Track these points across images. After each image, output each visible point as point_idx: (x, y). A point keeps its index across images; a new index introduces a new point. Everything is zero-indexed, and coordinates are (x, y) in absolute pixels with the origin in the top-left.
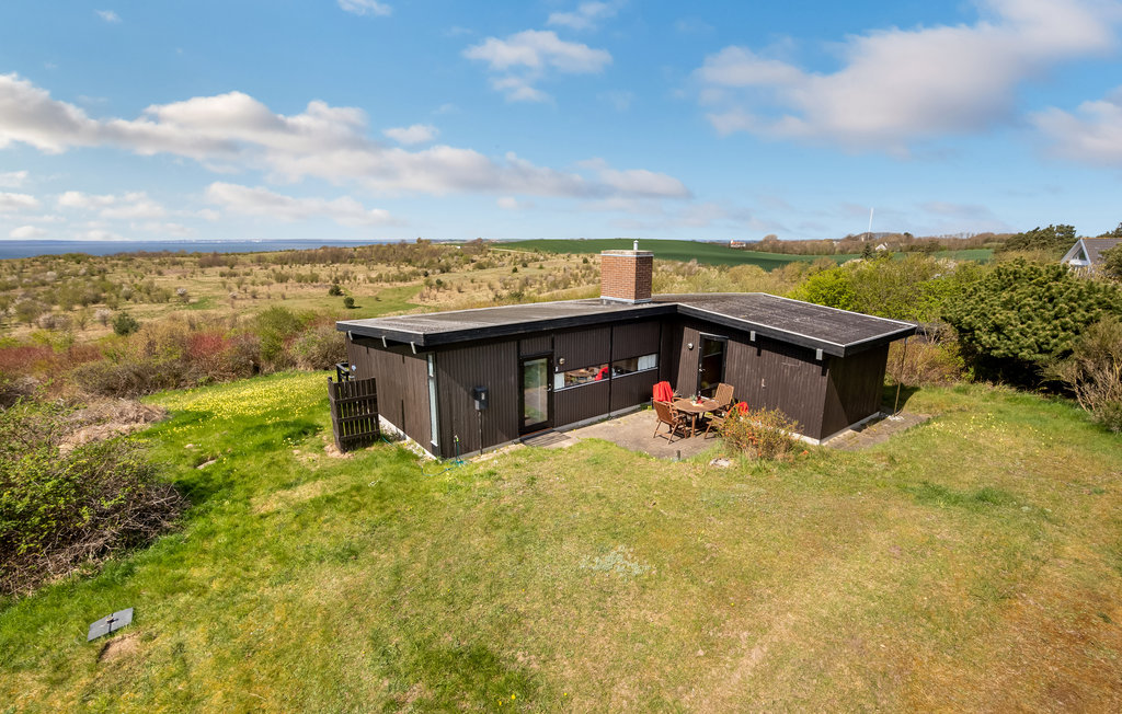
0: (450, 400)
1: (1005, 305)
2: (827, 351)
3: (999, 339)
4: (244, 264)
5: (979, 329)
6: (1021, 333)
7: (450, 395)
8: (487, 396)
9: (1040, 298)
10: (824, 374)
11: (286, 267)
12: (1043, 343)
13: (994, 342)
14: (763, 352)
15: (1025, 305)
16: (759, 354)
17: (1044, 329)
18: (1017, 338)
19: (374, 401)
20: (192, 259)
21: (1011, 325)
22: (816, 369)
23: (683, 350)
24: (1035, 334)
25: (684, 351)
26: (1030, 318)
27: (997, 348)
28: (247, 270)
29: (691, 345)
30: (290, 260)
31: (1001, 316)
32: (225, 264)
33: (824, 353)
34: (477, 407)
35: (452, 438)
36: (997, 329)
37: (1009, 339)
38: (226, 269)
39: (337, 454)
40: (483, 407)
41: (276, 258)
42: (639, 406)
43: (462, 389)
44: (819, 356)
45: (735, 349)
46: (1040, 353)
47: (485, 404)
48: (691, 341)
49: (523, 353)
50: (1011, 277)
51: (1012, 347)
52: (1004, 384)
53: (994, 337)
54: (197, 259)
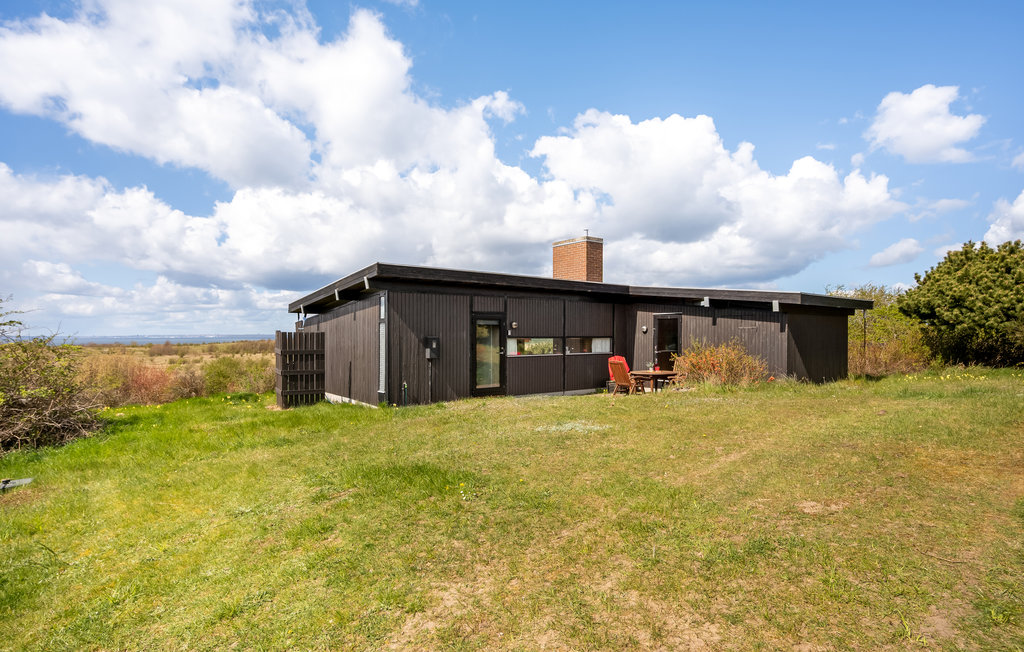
0: (400, 344)
1: (960, 280)
2: (783, 301)
3: (962, 313)
4: (195, 354)
5: (939, 306)
6: (984, 303)
7: (401, 338)
8: (438, 345)
9: (997, 271)
10: (782, 330)
11: (237, 356)
12: (1008, 309)
13: (956, 316)
14: (719, 320)
15: (982, 277)
16: (714, 323)
17: (1006, 296)
18: (980, 308)
19: (321, 377)
20: (143, 349)
21: (971, 296)
22: (774, 326)
23: (637, 335)
24: (999, 302)
25: (639, 336)
26: (990, 288)
27: (962, 322)
28: (198, 358)
29: (645, 328)
30: (242, 350)
31: (959, 289)
32: (176, 353)
33: (780, 304)
34: (428, 356)
35: (401, 385)
36: (957, 302)
37: (972, 310)
38: (176, 357)
39: (278, 409)
40: (434, 356)
41: (228, 348)
42: (594, 390)
43: (413, 336)
44: (776, 308)
45: (689, 323)
46: (1007, 320)
47: (437, 352)
48: (645, 322)
49: (475, 309)
50: (963, 257)
51: (976, 318)
52: (976, 364)
53: (956, 311)
54: (148, 349)
